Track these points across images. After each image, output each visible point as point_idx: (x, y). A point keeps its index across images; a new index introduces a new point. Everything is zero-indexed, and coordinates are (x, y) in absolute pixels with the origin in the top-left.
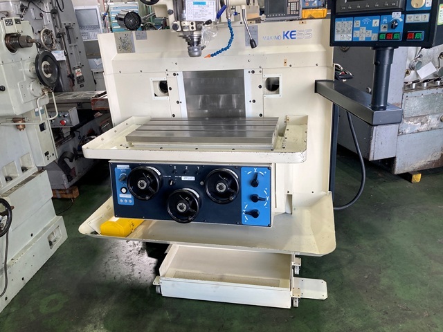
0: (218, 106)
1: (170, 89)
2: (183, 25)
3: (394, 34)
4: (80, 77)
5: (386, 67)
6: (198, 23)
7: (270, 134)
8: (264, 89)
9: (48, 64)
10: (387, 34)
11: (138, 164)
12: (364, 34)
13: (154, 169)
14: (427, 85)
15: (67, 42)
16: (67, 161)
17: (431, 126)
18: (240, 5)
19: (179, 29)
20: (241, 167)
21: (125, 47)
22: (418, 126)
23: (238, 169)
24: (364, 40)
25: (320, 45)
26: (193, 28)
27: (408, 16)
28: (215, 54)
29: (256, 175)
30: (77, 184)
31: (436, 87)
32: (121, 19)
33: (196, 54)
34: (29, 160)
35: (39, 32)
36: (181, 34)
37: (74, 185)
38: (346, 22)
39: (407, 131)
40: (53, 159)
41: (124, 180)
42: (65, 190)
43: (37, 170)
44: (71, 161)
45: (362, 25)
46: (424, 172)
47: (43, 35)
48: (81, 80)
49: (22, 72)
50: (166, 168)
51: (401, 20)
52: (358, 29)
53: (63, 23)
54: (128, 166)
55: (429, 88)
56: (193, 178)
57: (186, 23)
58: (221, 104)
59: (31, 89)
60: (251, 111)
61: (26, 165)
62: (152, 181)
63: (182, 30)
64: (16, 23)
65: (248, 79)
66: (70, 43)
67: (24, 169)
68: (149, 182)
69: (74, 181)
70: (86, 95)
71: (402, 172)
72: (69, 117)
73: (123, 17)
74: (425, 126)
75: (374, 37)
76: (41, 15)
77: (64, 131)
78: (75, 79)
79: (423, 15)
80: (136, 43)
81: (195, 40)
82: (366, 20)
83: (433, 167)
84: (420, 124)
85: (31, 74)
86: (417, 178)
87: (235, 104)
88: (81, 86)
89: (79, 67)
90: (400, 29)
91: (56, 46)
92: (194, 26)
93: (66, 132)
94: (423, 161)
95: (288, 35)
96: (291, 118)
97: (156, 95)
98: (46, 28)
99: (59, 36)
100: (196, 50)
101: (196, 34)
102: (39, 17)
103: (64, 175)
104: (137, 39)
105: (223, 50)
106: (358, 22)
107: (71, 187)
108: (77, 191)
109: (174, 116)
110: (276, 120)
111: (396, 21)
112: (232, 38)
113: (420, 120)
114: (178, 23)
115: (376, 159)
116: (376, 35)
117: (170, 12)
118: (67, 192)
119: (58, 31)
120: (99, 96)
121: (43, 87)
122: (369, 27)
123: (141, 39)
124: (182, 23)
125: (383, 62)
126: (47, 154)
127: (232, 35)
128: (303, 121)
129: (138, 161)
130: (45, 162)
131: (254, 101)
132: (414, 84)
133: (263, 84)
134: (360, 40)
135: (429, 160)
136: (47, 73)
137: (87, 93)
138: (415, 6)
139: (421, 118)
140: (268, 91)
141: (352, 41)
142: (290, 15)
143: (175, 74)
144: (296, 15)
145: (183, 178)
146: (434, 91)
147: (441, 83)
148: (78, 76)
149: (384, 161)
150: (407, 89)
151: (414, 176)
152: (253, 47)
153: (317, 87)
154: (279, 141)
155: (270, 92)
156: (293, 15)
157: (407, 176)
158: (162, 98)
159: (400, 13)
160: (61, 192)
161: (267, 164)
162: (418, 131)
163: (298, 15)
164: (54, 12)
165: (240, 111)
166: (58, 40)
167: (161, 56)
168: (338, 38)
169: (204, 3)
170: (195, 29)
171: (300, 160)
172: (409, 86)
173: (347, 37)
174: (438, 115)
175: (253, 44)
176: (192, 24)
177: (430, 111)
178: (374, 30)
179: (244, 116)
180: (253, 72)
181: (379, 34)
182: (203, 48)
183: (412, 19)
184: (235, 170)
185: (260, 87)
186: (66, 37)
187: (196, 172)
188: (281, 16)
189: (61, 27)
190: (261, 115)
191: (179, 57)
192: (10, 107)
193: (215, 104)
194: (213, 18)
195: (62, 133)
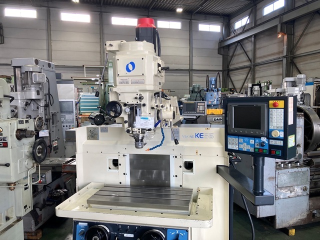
0: (152, 177)
1: (120, 165)
2: (133, 130)
3: (263, 149)
4: (55, 147)
5: (261, 167)
6: (142, 129)
7: (188, 202)
8: (183, 168)
9: (41, 147)
10: (259, 149)
11: (94, 223)
12: (245, 147)
13: (105, 227)
14: (291, 165)
15: (51, 124)
16: (38, 210)
17: (298, 194)
18: (169, 119)
19: (131, 132)
20: (167, 229)
21: (93, 135)
22: (289, 194)
23: (165, 230)
24: (246, 150)
25: (219, 143)
26: (139, 132)
27: (270, 140)
28: (152, 149)
29: (178, 235)
30: (41, 228)
31: (297, 167)
32: (92, 118)
33: (140, 147)
34: (12, 211)
35: (35, 119)
36: (132, 135)
37: (39, 229)
38: (234, 139)
39: (281, 197)
40: (29, 210)
41: (83, 235)
42: (32, 232)
43: (16, 219)
44: (41, 210)
45: (244, 141)
46: (297, 227)
47: (37, 120)
48: (56, 148)
49: (22, 152)
50: (114, 226)
51: (267, 142)
52: (242, 144)
53: (51, 112)
54: (87, 224)
55: (292, 167)
56: (132, 236)
57: (135, 129)
58: (154, 176)
59: (26, 163)
60: (174, 182)
61: (9, 216)
62: (103, 236)
63: (132, 133)
64: (26, 123)
65: (172, 161)
66: (53, 124)
67: (7, 219)
68: (100, 238)
69: (40, 225)
70: (59, 161)
71: (281, 227)
72: (45, 178)
73: (94, 117)
74: (293, 194)
75: (252, 150)
76: (38, 108)
77: (39, 187)
78: (53, 148)
79: (280, 141)
80: (100, 134)
81: (140, 139)
82: (246, 139)
83: (302, 224)
84: (289, 192)
85: (28, 154)
86: (293, 232)
87: (164, 177)
88: (55, 153)
89: (56, 140)
90: (267, 147)
91: (44, 127)
92: (140, 131)
93: (40, 188)
94: (295, 219)
95: (199, 136)
96: (202, 190)
97: (110, 168)
98: (40, 116)
99: (47, 120)
100: (140, 144)
101: (141, 136)
102: (36, 109)
103: (33, 221)
104: (101, 132)
105: (157, 146)
106: (241, 140)
107: (37, 230)
108: (41, 233)
109: (121, 183)
110: (191, 191)
111: (264, 142)
112: (163, 139)
113: (289, 190)
114: (130, 128)
115: (261, 216)
116: (253, 149)
117: (126, 122)
118: (33, 234)
119: (47, 117)
120: (68, 162)
121: (34, 161)
122: (248, 143)
123: (104, 132)
124: (133, 129)
125: (259, 164)
126: (25, 207)
127: (164, 137)
128: (210, 192)
129: (94, 220)
130: (22, 213)
131: (176, 176)
132: (282, 164)
133: (182, 165)
134: (244, 150)
135: (299, 218)
136: (39, 153)
137: (60, 159)
138: (274, 136)
139: (290, 188)
140: (185, 170)
141: (239, 150)
142: (199, 113)
143: (124, 156)
144: (203, 113)
145: (125, 235)
146: (296, 170)
147: (300, 164)
148: (54, 146)
149: (267, 218)
150: (278, 167)
151: (290, 231)
152: (176, 144)
153: (218, 169)
154: (193, 206)
155: (187, 170)
156: (201, 113)
157: (285, 231)
158: (114, 171)
159: (266, 138)
160: (28, 234)
161: (186, 228)
162: (289, 197)
163: (204, 113)
164: (46, 106)
165: (167, 182)
166: (46, 123)
167: (116, 144)
168: (230, 147)
169: (147, 119)
170: (141, 133)
171: (208, 226)
172: (279, 165)
173: (236, 148)
174: (301, 187)
175: (176, 142)
176: (139, 129)
177: (295, 184)
178: (251, 146)
179: (169, 186)
180: (176, 157)
181: (255, 148)
182: (145, 144)
183: (273, 142)
184: (163, 231)
185: (181, 167)
186: (51, 121)
187: (135, 232)
188: (193, 113)
189: (49, 115)
190: (181, 186)
191: (128, 144)
192: (10, 177)
193: (150, 176)
194: (152, 127)
195: (38, 188)
